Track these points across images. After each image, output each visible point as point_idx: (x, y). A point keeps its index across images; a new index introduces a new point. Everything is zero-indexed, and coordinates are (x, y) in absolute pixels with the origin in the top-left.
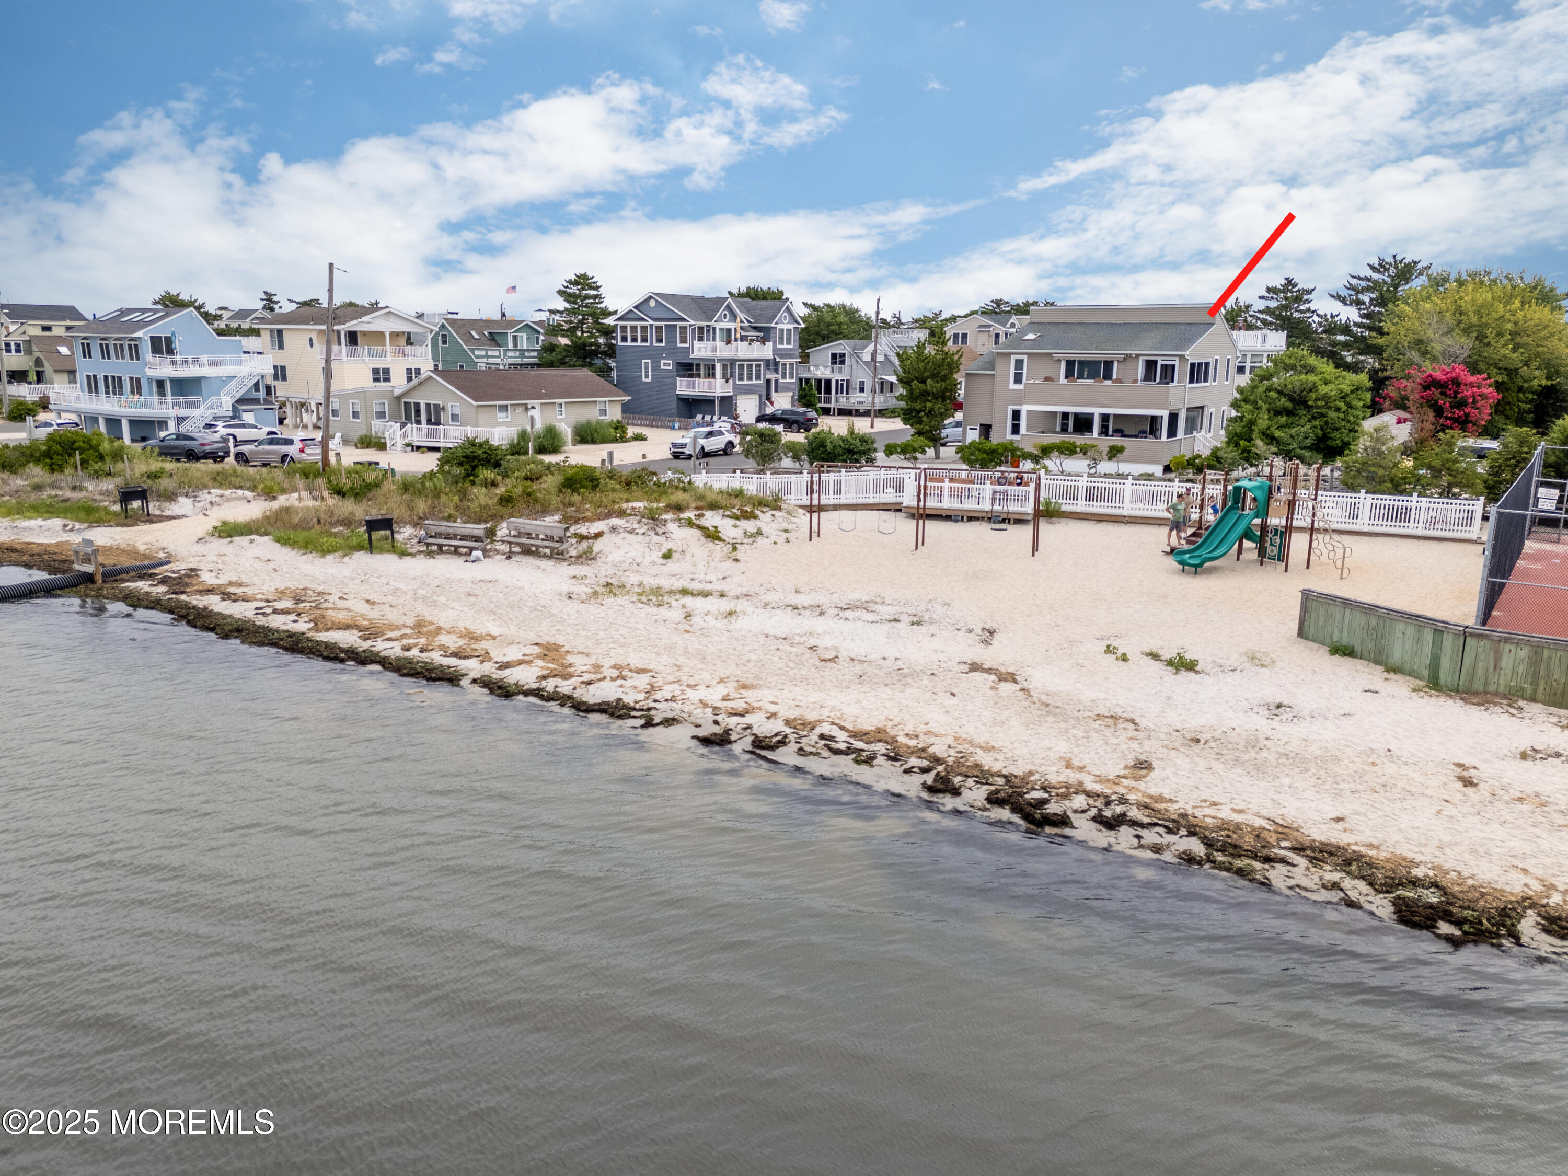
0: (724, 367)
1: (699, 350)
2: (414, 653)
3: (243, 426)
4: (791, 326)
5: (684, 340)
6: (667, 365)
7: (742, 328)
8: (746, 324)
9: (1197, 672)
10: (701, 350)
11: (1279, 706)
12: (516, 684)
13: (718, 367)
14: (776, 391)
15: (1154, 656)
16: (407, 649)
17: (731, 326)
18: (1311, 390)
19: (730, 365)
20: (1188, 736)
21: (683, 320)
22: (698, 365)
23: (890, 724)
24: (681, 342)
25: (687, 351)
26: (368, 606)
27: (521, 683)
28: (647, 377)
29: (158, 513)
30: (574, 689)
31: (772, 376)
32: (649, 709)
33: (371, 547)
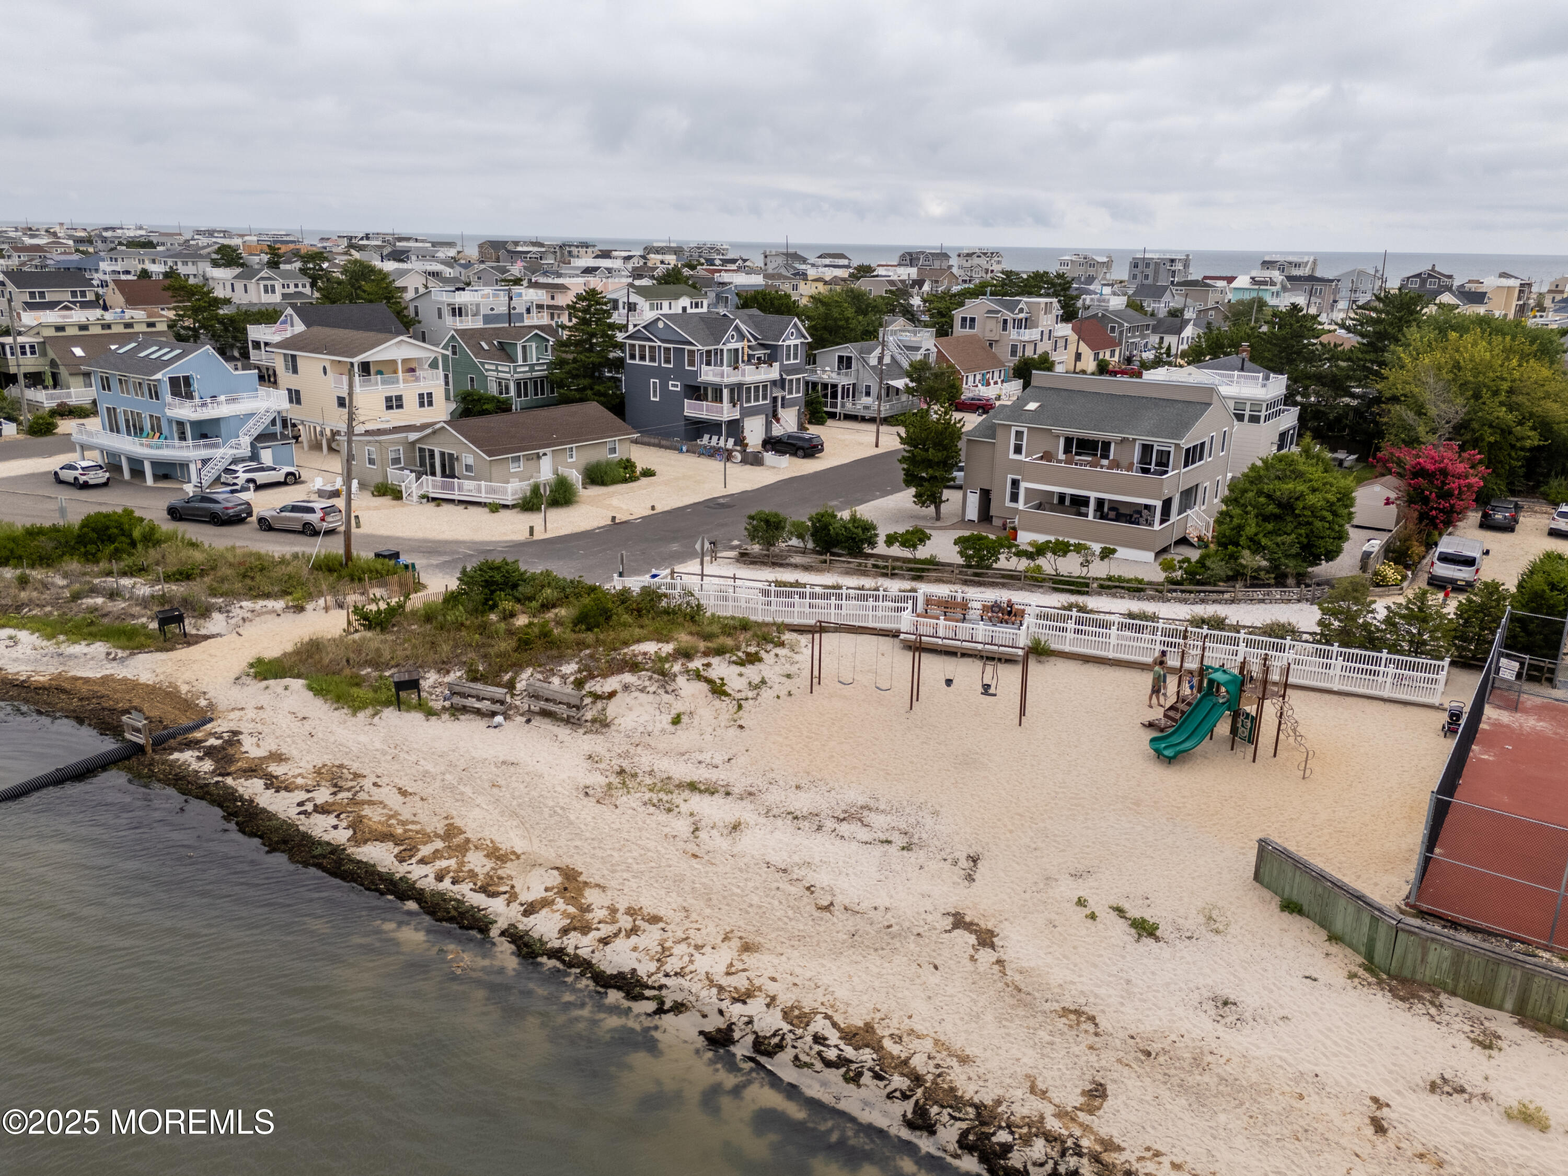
0: (732, 391)
1: (707, 375)
2: (446, 884)
3: (262, 469)
4: (798, 342)
5: (692, 363)
6: (675, 386)
7: (749, 347)
8: (754, 343)
9: (1157, 939)
10: (708, 375)
11: (1226, 1003)
12: (540, 940)
13: (726, 392)
14: (783, 406)
15: (1120, 911)
16: (440, 878)
17: (739, 345)
18: (1297, 499)
19: (737, 390)
20: (1141, 1046)
21: (691, 344)
22: (706, 389)
23: (878, 1016)
24: (689, 365)
25: (695, 374)
26: (401, 799)
27: (545, 939)
28: (655, 396)
29: (194, 632)
30: (593, 952)
31: (778, 393)
32: (661, 987)
33: (399, 704)
